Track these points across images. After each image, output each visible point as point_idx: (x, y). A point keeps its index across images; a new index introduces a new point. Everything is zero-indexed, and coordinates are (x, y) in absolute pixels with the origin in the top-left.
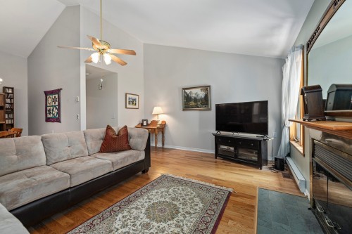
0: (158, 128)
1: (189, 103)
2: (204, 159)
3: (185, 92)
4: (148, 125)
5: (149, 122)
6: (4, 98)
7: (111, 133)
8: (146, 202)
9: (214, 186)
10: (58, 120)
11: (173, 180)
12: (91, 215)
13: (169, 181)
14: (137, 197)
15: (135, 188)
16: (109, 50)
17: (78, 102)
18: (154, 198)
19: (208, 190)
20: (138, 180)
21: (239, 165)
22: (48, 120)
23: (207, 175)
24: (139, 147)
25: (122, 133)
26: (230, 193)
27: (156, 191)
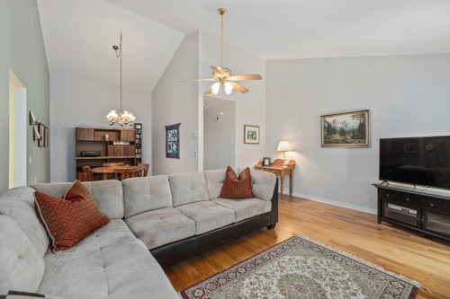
0: (285, 170)
1: (331, 136)
2: (357, 220)
3: (325, 121)
4: (270, 164)
5: (272, 161)
6: (136, 133)
7: (232, 177)
8: (277, 270)
9: (381, 269)
10: (177, 156)
11: (312, 246)
12: (216, 271)
13: (306, 248)
14: (265, 261)
15: (260, 247)
16: (230, 78)
17: (195, 137)
18: (288, 267)
19: (372, 274)
20: (263, 237)
21: (429, 242)
22: (168, 155)
23: (367, 249)
24: (265, 196)
25: (244, 177)
26: (415, 289)
27: (288, 257)
